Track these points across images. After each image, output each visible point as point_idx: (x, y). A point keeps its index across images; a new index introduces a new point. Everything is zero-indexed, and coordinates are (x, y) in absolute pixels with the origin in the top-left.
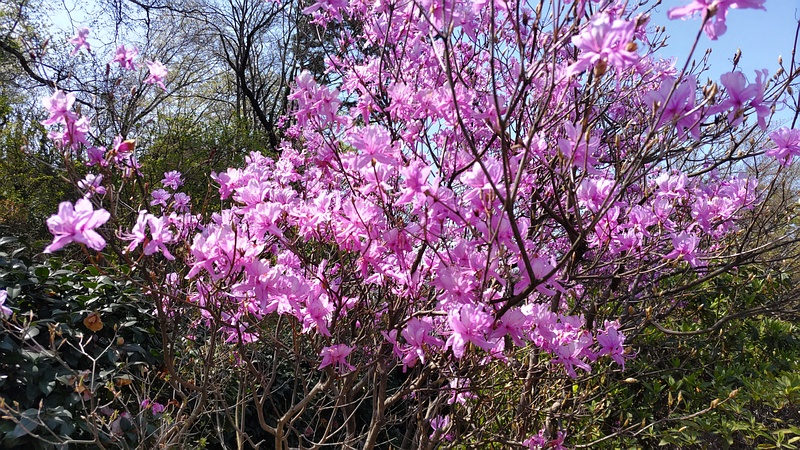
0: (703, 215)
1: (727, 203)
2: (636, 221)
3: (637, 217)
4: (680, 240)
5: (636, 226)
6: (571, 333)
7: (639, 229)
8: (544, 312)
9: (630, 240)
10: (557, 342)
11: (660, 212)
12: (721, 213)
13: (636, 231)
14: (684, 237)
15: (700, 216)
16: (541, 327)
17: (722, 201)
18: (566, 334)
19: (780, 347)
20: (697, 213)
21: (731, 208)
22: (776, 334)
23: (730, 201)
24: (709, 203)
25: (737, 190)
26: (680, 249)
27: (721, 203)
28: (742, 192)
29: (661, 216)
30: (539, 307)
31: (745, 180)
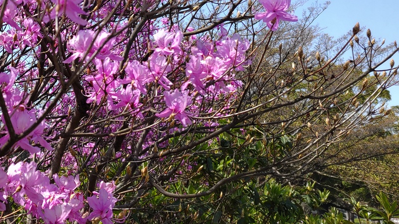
0: (196, 75)
1: (219, 64)
2: (133, 77)
3: (134, 72)
4: (172, 99)
5: (133, 82)
6: (62, 195)
7: (136, 85)
8: (31, 173)
9: (128, 96)
10: (47, 206)
11: (157, 69)
12: (213, 73)
13: (134, 88)
14: (176, 96)
15: (193, 74)
16: (28, 188)
17: (214, 61)
18: (57, 196)
19: (280, 211)
20: (190, 72)
21: (223, 69)
22: (275, 198)
23: (221, 62)
24: (203, 62)
25: (228, 51)
26: (172, 107)
27: (213, 63)
28: (233, 52)
29: (158, 73)
30: (28, 165)
31: (236, 41)
